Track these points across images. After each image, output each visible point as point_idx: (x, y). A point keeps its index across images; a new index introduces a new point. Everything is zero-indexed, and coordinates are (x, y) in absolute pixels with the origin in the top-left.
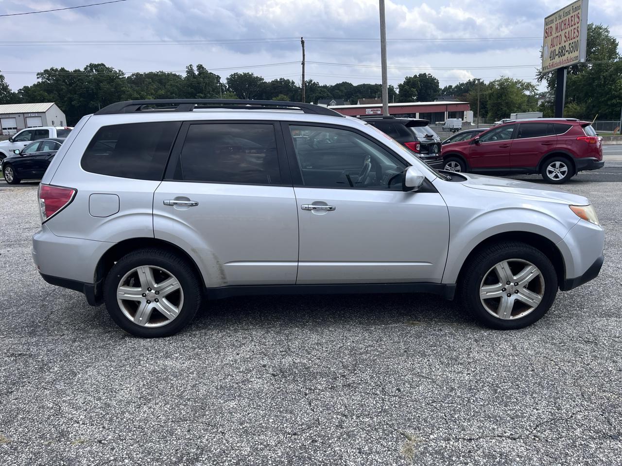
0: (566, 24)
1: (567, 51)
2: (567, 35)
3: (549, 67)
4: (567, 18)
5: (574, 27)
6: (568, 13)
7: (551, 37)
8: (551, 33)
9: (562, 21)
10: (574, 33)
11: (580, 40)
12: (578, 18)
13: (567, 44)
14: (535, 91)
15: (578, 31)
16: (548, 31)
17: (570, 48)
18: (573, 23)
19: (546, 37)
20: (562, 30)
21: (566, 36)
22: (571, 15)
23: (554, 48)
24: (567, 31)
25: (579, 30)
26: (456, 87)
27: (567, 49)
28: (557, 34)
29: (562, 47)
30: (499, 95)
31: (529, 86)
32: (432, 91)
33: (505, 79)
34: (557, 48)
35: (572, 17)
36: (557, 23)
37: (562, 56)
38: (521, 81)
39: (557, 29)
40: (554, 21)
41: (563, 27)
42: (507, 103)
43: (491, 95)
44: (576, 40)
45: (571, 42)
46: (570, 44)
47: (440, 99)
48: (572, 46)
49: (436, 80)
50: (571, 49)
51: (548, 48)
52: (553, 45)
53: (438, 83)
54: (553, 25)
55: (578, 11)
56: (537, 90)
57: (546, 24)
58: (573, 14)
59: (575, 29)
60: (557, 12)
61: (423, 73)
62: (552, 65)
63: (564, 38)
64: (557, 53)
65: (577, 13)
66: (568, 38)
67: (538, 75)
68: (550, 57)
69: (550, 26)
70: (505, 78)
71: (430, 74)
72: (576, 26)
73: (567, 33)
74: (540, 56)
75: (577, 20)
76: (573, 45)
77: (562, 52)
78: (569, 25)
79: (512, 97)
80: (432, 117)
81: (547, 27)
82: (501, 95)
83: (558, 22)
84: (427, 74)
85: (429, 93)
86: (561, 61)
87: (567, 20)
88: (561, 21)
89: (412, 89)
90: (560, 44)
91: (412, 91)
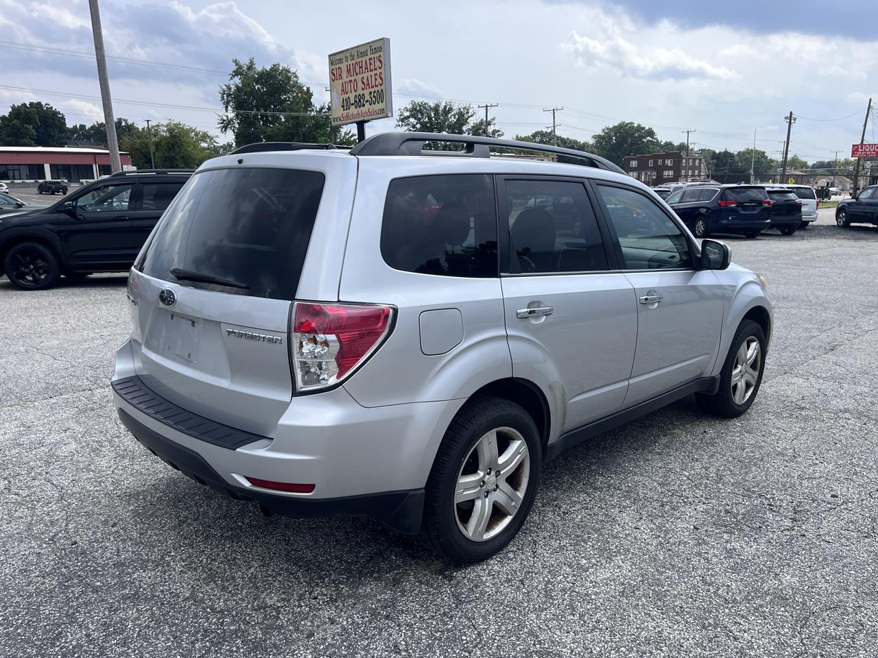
0: (362, 67)
1: (367, 101)
2: (365, 81)
3: (342, 118)
4: (363, 59)
5: (375, 72)
6: (364, 54)
7: (340, 82)
8: (340, 75)
9: (356, 63)
10: (376, 79)
11: (386, 90)
12: (380, 61)
13: (366, 93)
14: (215, 144)
15: (381, 78)
16: (335, 73)
17: (371, 98)
18: (372, 67)
19: (333, 80)
20: (357, 74)
21: (363, 83)
22: (369, 56)
23: (346, 96)
24: (365, 75)
25: (383, 77)
26: (93, 127)
27: (367, 97)
28: (350, 79)
29: (360, 95)
30: (170, 145)
31: (205, 137)
32: (56, 131)
33: (175, 124)
34: (352, 96)
35: (370, 59)
36: (348, 63)
37: (360, 107)
38: (194, 128)
39: (348, 71)
40: (344, 61)
41: (358, 70)
42: (183, 158)
43: (157, 145)
44: (379, 88)
45: (372, 90)
46: (371, 93)
47: (72, 144)
48: (374, 96)
49: (60, 114)
50: (374, 99)
51: (338, 94)
52: (344, 91)
53: (65, 119)
54: (344, 66)
55: (379, 54)
56: (216, 143)
57: (331, 63)
58: (372, 56)
59: (376, 75)
60: (348, 50)
61: (35, 101)
62: (347, 116)
63: (360, 85)
64: (352, 101)
65: (377, 55)
66: (366, 85)
67: (221, 123)
68: (343, 107)
69: (337, 66)
70: (175, 122)
71: (48, 105)
72: (378, 72)
73: (366, 78)
74: (220, 99)
75: (378, 64)
76: (375, 94)
77: (360, 101)
78: (367, 68)
79: (189, 149)
80: (72, 171)
81: (334, 67)
82: (173, 146)
83: (350, 62)
84: (43, 104)
85: (52, 134)
86: (360, 112)
87: (364, 62)
88: (354, 62)
89: (25, 125)
90: (355, 91)
91: (26, 128)
